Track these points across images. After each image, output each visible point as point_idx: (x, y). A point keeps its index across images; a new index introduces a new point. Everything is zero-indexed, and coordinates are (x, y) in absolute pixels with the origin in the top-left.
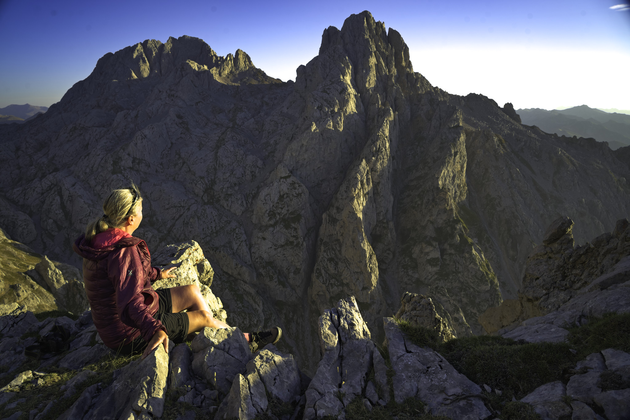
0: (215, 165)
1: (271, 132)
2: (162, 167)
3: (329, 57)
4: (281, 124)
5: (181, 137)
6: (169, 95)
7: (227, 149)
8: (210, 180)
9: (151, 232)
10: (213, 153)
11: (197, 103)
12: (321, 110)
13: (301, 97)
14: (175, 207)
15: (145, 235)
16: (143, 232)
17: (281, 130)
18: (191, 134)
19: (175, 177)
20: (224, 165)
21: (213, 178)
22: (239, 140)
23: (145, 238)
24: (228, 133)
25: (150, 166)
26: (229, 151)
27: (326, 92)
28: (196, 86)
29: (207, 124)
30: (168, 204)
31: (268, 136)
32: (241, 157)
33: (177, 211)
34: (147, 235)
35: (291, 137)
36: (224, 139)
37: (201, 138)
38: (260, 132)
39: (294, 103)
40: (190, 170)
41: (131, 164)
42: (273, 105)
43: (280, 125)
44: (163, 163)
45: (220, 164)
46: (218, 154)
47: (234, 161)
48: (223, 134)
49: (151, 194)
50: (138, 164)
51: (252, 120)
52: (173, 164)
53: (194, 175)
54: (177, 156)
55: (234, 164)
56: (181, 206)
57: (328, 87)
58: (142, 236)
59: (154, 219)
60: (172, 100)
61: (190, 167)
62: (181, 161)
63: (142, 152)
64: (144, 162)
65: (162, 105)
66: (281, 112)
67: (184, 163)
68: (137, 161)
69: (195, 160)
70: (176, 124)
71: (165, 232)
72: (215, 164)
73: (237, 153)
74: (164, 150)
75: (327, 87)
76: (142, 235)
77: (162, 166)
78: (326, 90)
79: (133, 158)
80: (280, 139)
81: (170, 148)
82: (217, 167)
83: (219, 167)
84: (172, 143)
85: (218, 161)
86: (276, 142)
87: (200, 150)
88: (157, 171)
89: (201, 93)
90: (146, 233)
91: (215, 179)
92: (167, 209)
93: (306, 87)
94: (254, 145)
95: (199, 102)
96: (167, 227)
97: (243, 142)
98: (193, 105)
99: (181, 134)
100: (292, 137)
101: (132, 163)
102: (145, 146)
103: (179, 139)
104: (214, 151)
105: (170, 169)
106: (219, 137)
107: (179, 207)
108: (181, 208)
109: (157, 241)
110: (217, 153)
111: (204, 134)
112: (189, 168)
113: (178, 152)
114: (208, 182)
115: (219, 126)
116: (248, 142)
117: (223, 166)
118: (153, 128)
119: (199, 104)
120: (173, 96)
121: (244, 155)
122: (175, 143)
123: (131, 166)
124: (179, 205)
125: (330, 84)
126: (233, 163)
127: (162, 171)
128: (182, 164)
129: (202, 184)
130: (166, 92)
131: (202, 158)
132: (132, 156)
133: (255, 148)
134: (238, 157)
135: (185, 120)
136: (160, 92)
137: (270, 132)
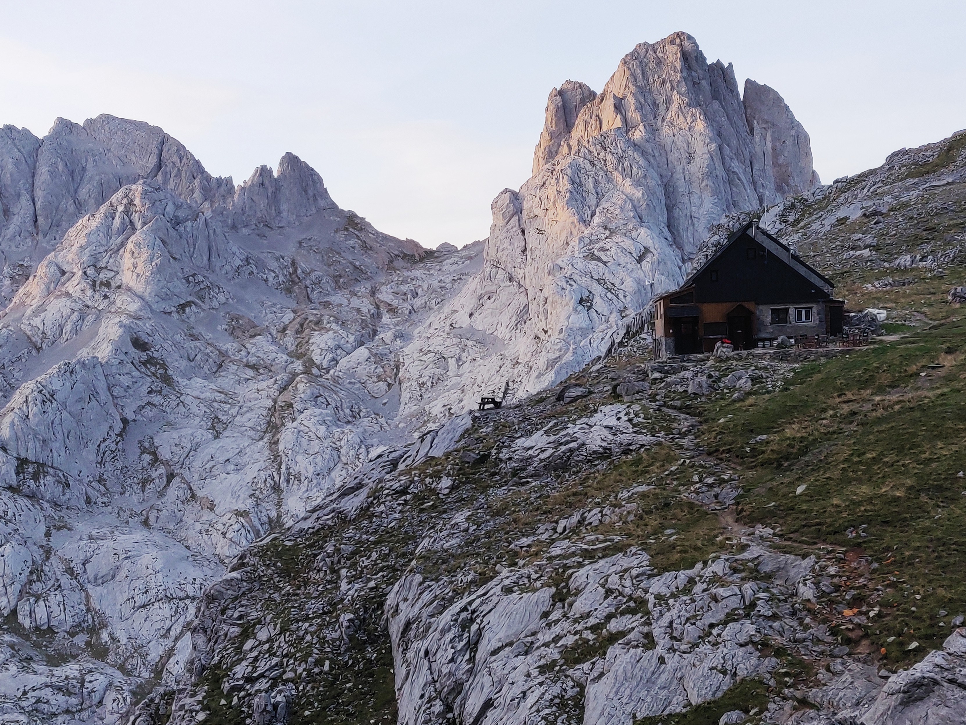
0: (276, 478)
1: (429, 384)
2: (102, 488)
3: (593, 164)
4: (458, 361)
5: (149, 403)
6: (94, 281)
7: (307, 430)
8: (266, 519)
9: (102, 674)
10: (261, 443)
11: (182, 307)
12: (590, 308)
13: (511, 279)
14: (170, 599)
15: (86, 685)
16: (77, 674)
17: (457, 375)
18: (182, 394)
19: (148, 518)
20: (303, 479)
21: (273, 514)
22: (337, 407)
23: (85, 691)
24: (301, 387)
25: (68, 485)
26: (313, 437)
27: (599, 259)
28: (175, 259)
29: (220, 366)
30: (146, 592)
31: (421, 396)
32: (352, 453)
33: (176, 611)
34: (91, 682)
35: (503, 390)
36: (290, 406)
37: (215, 404)
38: (389, 385)
39: (489, 298)
40: (193, 496)
41: (14, 475)
42: (410, 312)
43: (452, 362)
44: (105, 477)
45: (289, 474)
46: (281, 447)
47: (332, 465)
48: (283, 389)
49: (84, 564)
50: (36, 477)
51: (362, 353)
52: (136, 480)
53: (212, 509)
54: (147, 458)
55: (333, 474)
56: (188, 597)
57: (601, 244)
58: (74, 687)
59: (105, 636)
60: (106, 297)
61: (194, 488)
62: (162, 470)
63: (44, 441)
64: (51, 471)
65: (73, 311)
66: (451, 325)
67: (171, 477)
68: (30, 470)
69: (208, 466)
70: (132, 363)
71: (146, 675)
72: (275, 474)
73: (340, 440)
74: (105, 440)
75: (597, 246)
76: (74, 682)
77: (104, 485)
78: (596, 253)
79: (18, 459)
80: (461, 401)
81: (120, 435)
82: (283, 485)
83: (288, 482)
84: (125, 421)
85: (283, 467)
86: (450, 409)
87: (217, 436)
88: (88, 501)
89: (191, 278)
90: (88, 678)
91: (279, 517)
92: (144, 606)
93: (525, 250)
94: (382, 420)
95: (189, 304)
96: (149, 658)
97: (347, 411)
98: (171, 313)
99: (149, 392)
100: (507, 389)
101: (17, 473)
102: (52, 423)
103: (143, 407)
104: (265, 440)
105: (127, 494)
106: (275, 402)
107: (181, 599)
108: (188, 602)
109: (124, 699)
110: (277, 443)
111: (220, 392)
112: (191, 489)
113: (147, 444)
114: (262, 525)
115: (261, 371)
116: (362, 414)
117: (300, 481)
118: (71, 372)
119: (187, 310)
120: (108, 284)
121: (360, 447)
122: (134, 420)
123: (14, 483)
124: (182, 595)
125: (607, 238)
126: (330, 470)
127: (105, 500)
128: (165, 479)
129: (243, 531)
130: (85, 273)
131: (228, 460)
132: (15, 455)
133: (388, 428)
134: (343, 451)
135: (156, 355)
136: (63, 273)
137: (423, 384)
